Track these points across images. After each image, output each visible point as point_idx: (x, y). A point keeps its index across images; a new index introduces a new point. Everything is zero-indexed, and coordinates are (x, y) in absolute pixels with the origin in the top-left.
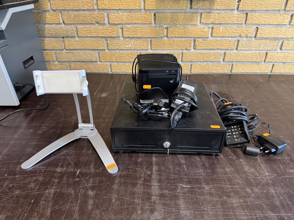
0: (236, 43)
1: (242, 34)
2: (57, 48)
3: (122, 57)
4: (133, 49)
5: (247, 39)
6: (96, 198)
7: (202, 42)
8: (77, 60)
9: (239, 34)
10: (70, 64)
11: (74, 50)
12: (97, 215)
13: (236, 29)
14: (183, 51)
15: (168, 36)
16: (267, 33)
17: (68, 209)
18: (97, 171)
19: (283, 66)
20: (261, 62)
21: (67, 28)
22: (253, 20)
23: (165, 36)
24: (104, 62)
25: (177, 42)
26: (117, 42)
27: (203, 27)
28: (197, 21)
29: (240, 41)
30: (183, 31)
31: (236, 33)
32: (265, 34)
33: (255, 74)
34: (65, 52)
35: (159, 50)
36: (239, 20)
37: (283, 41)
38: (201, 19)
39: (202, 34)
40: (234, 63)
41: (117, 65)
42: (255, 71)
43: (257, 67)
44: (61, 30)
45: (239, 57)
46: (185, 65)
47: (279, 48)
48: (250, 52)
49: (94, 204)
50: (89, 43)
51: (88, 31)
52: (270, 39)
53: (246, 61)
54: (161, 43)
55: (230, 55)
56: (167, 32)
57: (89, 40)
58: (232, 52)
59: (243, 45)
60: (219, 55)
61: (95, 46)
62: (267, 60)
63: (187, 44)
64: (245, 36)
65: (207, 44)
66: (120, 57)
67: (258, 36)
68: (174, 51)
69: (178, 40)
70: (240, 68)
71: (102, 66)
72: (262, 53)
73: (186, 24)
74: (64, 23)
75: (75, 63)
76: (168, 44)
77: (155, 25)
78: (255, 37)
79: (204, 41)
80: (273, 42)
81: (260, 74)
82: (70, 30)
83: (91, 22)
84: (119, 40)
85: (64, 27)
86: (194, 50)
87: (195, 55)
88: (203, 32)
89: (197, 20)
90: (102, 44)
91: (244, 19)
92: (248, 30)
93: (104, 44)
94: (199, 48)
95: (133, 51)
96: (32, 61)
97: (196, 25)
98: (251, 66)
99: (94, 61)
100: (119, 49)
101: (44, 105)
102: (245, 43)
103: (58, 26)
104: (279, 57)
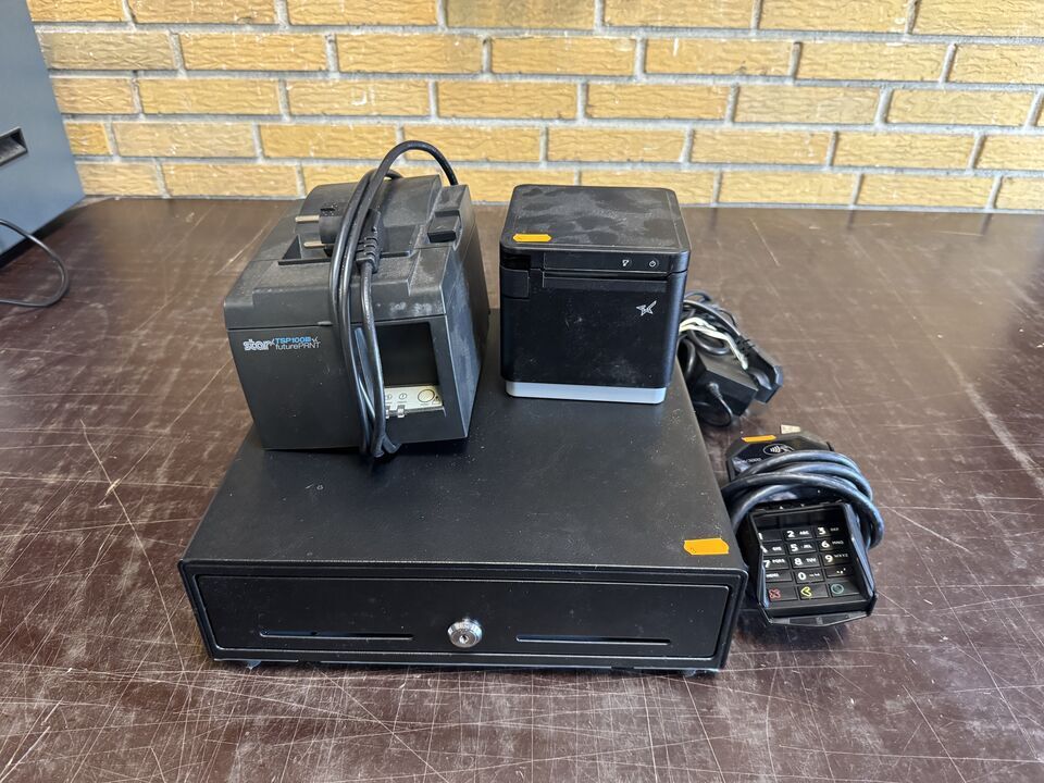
0: (731, 98)
1: (747, 64)
2: (117, 109)
3: (339, 143)
4: (375, 113)
5: (768, 84)
6: (150, 557)
7: (613, 94)
8: (184, 152)
9: (739, 66)
10: (165, 168)
11: (174, 115)
12: (141, 604)
13: (725, 47)
14: (550, 124)
15: (495, 70)
16: (833, 63)
17: (55, 586)
18: (177, 484)
19: (895, 181)
20: (820, 166)
21: (145, 38)
22: (782, 15)
23: (484, 68)
24: (277, 159)
25: (526, 90)
26: (321, 87)
27: (611, 38)
28: (590, 18)
29: (742, 90)
30: (546, 51)
31: (728, 60)
32: (826, 65)
33: (803, 207)
34: (144, 125)
35: (465, 118)
36: (734, 17)
37: (891, 90)
38: (604, 9)
39: (612, 63)
40: (727, 170)
41: (324, 170)
42: (799, 199)
43: (807, 183)
44: (126, 46)
45: (742, 147)
46: (559, 172)
47: (878, 117)
48: (780, 129)
49: (141, 573)
50: (223, 90)
51: (220, 52)
52: (847, 83)
53: (767, 160)
54: (474, 93)
55: (710, 142)
56: (491, 55)
57: (226, 80)
58: (717, 131)
59: (755, 104)
60: (673, 139)
61: (246, 104)
62: (840, 160)
63: (562, 98)
64: (759, 72)
65: (630, 100)
66: (331, 143)
67: (804, 72)
68: (520, 123)
69: (529, 83)
70: (748, 185)
71: (270, 173)
72: (822, 135)
73: (552, 29)
74: (136, 23)
75: (179, 164)
76: (497, 96)
77: (447, 30)
78: (795, 76)
79: (619, 90)
80: (857, 94)
81: (818, 207)
82: (158, 47)
83: (226, 19)
84: (327, 82)
85: (135, 34)
86: (586, 121)
87: (593, 140)
88: (615, 56)
89: (591, 14)
90: (269, 98)
91: (754, 12)
92: (769, 53)
93: (276, 96)
94: (605, 113)
95: (376, 121)
96: (20, 149)
97: (590, 32)
98: (786, 180)
99: (245, 155)
100: (328, 112)
101: (49, 293)
102: (761, 99)
103: (118, 31)
104: (883, 149)
